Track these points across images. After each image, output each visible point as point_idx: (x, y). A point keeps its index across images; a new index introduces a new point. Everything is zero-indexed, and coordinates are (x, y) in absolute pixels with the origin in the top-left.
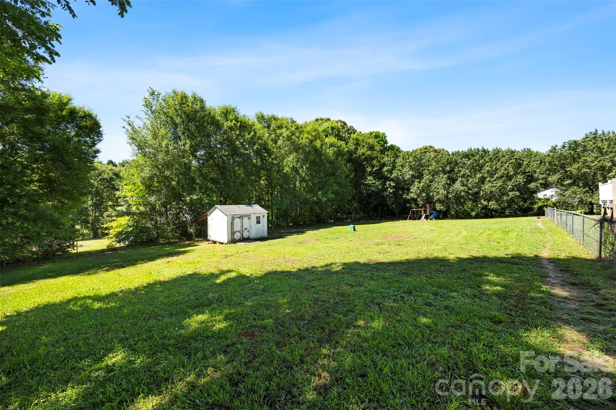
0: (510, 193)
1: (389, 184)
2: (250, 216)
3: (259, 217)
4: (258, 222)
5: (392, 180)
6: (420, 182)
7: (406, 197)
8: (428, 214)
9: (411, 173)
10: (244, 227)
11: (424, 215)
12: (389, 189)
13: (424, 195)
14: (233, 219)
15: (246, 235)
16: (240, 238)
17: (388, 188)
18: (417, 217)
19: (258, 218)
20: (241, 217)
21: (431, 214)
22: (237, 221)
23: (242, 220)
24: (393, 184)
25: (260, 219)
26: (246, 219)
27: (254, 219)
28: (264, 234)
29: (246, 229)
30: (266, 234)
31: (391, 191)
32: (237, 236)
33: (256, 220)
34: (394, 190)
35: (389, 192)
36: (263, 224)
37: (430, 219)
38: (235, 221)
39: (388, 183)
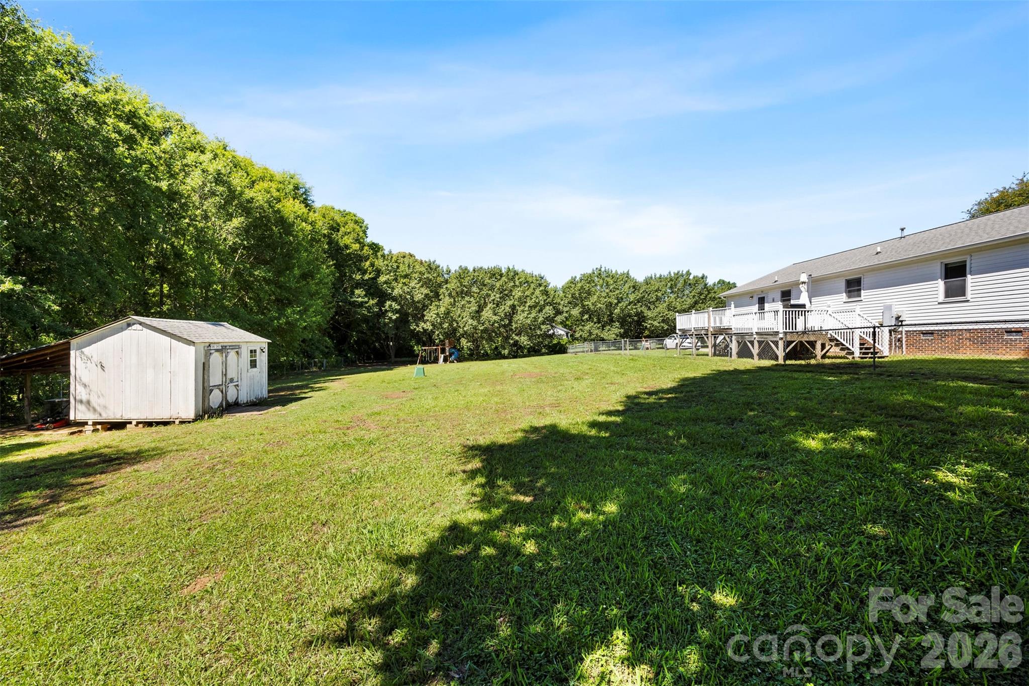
0: (543, 327)
1: (390, 306)
2: (239, 347)
3: (255, 351)
4: (253, 364)
5: (394, 299)
6: (438, 307)
7: (415, 329)
8: (447, 354)
9: (425, 291)
10: (229, 376)
11: (443, 356)
12: (390, 314)
13: (446, 325)
14: (208, 354)
15: (231, 396)
16: (222, 403)
17: (386, 311)
18: (430, 359)
19: (253, 352)
20: (223, 349)
21: (451, 355)
22: (216, 358)
23: (226, 357)
24: (396, 306)
25: (255, 356)
26: (232, 354)
27: (246, 357)
28: (262, 393)
29: (232, 380)
30: (265, 394)
31: (394, 317)
32: (216, 399)
33: (249, 359)
34: (397, 315)
35: (390, 318)
36: (261, 369)
37: (450, 362)
38: (212, 357)
39: (388, 303)
